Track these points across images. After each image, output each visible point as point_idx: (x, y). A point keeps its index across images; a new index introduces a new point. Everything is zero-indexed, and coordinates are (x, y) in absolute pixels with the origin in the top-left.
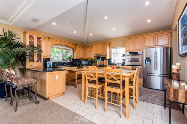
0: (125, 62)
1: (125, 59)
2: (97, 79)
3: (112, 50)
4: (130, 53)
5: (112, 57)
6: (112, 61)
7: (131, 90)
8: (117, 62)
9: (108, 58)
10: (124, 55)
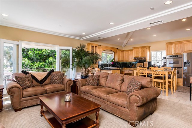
0: (165, 64)
1: (165, 61)
2: (146, 75)
3: (152, 53)
4: (170, 56)
5: (152, 60)
6: (153, 63)
7: (169, 82)
8: (157, 64)
9: (148, 60)
10: (165, 58)
